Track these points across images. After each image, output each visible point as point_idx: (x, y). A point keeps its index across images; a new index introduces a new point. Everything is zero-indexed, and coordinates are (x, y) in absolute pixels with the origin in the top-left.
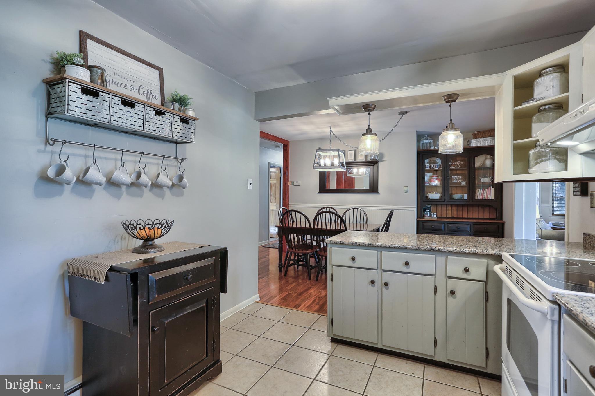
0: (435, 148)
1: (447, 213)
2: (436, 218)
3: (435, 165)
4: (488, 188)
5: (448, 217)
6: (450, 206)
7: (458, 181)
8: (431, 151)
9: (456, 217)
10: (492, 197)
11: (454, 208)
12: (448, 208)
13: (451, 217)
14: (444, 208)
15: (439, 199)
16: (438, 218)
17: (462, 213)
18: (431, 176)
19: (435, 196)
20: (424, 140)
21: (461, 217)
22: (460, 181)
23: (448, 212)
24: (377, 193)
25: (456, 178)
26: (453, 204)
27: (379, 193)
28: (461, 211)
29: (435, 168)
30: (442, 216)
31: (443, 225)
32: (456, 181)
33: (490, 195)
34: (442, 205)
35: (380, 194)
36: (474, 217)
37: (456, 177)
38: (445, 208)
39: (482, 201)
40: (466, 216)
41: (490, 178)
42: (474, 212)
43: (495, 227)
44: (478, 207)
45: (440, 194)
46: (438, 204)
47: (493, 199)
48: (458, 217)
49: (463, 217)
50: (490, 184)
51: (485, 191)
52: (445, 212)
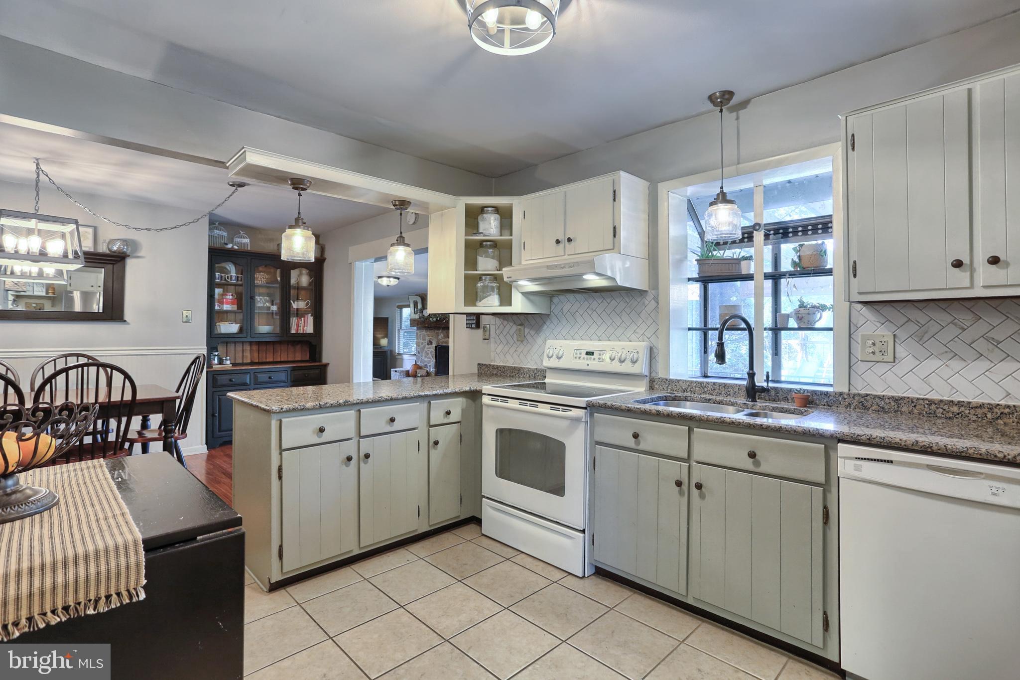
0: (233, 247)
1: (243, 356)
2: (231, 365)
3: (231, 276)
4: (304, 317)
5: (244, 362)
6: (248, 344)
7: (265, 305)
8: (227, 250)
9: (257, 361)
10: (310, 329)
11: (255, 348)
12: (244, 348)
13: (250, 362)
14: (239, 348)
15: (236, 334)
16: (234, 365)
17: (266, 355)
18: (220, 293)
19: (229, 328)
20: (216, 231)
21: (264, 360)
22: (268, 304)
23: (244, 354)
24: (122, 323)
25: (261, 299)
26: (253, 342)
27: (125, 321)
28: (265, 352)
29: (231, 280)
30: (235, 361)
31: (248, 376)
32: (262, 305)
33: (307, 327)
34: (235, 343)
35: (128, 324)
36: (282, 360)
37: (261, 297)
38: (241, 349)
39: (297, 335)
40: (271, 360)
41: (306, 302)
42: (282, 352)
43: (317, 371)
44: (288, 344)
45: (239, 325)
46: (230, 342)
47: (312, 332)
48: (260, 361)
49: (268, 360)
50: (305, 311)
51: (301, 320)
52: (241, 354)
